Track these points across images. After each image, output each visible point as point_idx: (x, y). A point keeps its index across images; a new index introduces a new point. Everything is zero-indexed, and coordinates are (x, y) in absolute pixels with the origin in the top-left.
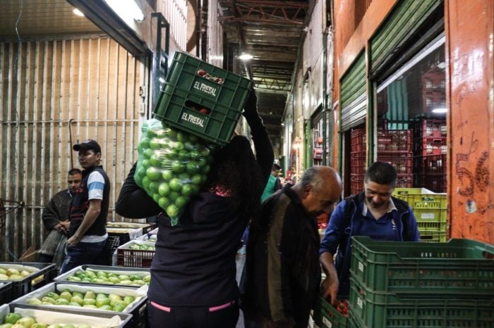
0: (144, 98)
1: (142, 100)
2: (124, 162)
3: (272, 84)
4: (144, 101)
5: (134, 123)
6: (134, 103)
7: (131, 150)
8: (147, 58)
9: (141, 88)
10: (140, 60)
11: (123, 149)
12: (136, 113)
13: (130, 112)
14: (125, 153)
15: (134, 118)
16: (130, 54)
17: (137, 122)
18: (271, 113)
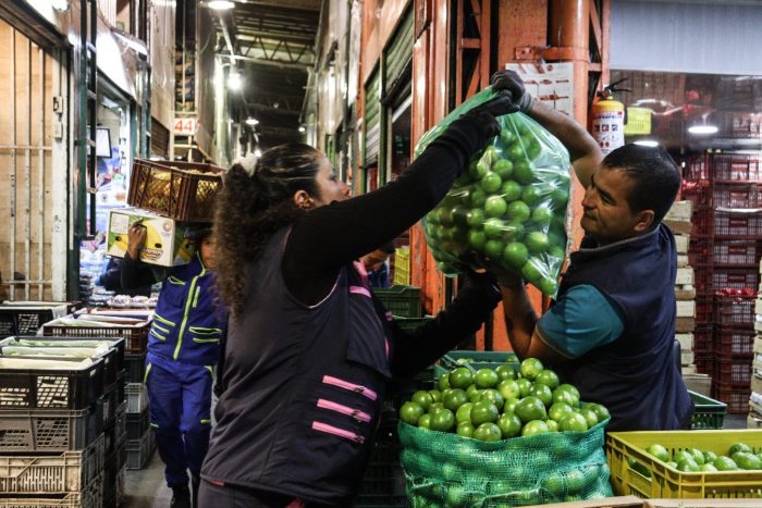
0: (60, 115)
1: (57, 117)
2: (28, 211)
3: (277, 48)
4: (60, 120)
5: (44, 151)
6: (44, 121)
7: (41, 193)
8: (64, 54)
9: (55, 99)
10: (51, 55)
11: (27, 191)
12: (47, 137)
13: (38, 134)
14: (30, 197)
15: (44, 145)
16: (34, 45)
17: (50, 152)
18: (276, 106)
